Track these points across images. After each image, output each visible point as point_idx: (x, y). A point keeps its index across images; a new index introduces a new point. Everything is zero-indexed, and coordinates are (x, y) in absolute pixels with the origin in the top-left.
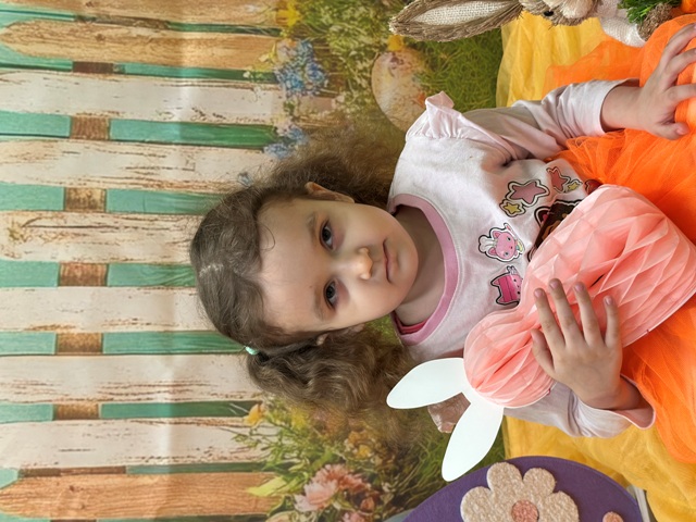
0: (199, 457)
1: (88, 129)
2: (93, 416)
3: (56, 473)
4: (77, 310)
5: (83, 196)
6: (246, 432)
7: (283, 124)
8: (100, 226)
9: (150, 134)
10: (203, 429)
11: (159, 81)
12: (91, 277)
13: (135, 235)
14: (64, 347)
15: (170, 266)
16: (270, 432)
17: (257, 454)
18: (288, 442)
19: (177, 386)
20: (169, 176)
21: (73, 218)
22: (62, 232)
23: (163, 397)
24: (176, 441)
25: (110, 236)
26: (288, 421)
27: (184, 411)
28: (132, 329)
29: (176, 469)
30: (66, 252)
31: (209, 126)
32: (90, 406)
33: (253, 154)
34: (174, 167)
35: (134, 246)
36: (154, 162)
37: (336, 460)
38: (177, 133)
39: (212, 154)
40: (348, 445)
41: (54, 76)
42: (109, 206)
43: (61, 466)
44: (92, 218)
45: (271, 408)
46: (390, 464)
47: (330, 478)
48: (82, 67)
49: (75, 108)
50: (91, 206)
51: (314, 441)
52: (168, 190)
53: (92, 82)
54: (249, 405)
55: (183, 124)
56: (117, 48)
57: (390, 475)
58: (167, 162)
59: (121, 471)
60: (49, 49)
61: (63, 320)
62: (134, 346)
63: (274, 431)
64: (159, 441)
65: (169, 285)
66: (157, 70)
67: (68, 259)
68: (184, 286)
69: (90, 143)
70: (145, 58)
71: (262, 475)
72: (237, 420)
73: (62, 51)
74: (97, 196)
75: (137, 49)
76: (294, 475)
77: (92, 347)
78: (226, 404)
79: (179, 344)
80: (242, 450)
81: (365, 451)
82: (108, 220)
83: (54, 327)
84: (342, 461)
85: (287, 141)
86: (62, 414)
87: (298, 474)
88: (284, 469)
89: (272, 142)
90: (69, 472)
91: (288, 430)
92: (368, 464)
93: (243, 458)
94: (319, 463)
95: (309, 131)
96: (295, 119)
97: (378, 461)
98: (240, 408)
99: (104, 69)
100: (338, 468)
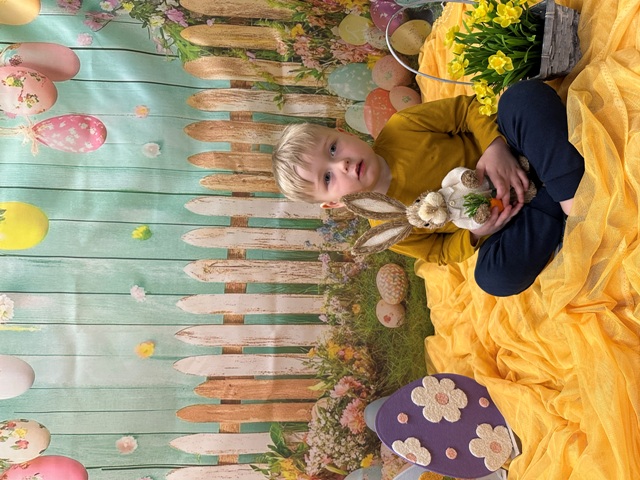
0: (287, 372)
1: (238, 222)
2: (240, 353)
3: (223, 378)
4: (233, 304)
5: (236, 252)
6: (308, 360)
7: (325, 218)
8: (243, 266)
9: (265, 224)
10: (288, 359)
11: (270, 200)
12: (239, 289)
13: (258, 270)
14: (227, 321)
15: (274, 284)
16: (319, 361)
17: (312, 371)
18: (327, 366)
19: (277, 339)
20: (274, 243)
21: (231, 262)
22: (227, 269)
23: (271, 344)
24: (276, 364)
25: (247, 270)
26: (327, 355)
27: (280, 351)
28: (257, 313)
29: (276, 377)
30: (228, 278)
31: (292, 220)
32: (238, 348)
33: (311, 232)
34: (276, 239)
35: (259, 275)
36: (268, 237)
37: (348, 374)
38: (277, 223)
39: (293, 233)
40: (354, 367)
41: (224, 198)
42: (247, 257)
43: (225, 375)
44: (240, 262)
45: (319, 350)
46: (374, 376)
47: (346, 382)
48: (236, 195)
49: (233, 213)
50: (239, 257)
51: (339, 365)
52: (274, 249)
53: (240, 201)
54: (309, 348)
55: (280, 219)
56: (252, 185)
57: (374, 381)
58: (273, 237)
59: (252, 378)
60: (222, 187)
61: (227, 309)
62: (257, 321)
63: (321, 360)
64: (269, 365)
65: (273, 293)
66: (269, 195)
67: (229, 281)
68: (280, 293)
69: (239, 229)
70: (264, 190)
71: (315, 380)
72: (304, 355)
73: (227, 188)
74: (242, 253)
75: (261, 186)
76: (329, 381)
77: (239, 321)
78: (299, 348)
79: (278, 320)
80: (306, 369)
81: (362, 370)
82: (247, 263)
83: (223, 312)
84: (351, 375)
85: (327, 226)
86: (226, 351)
87: (331, 380)
88: (325, 378)
89: (319, 227)
90: (229, 378)
91: (327, 359)
92: (363, 376)
93: (306, 372)
94: (341, 375)
95: (336, 221)
96: (331, 216)
97: (368, 375)
98: (305, 349)
99: (246, 195)
100: (349, 378)
